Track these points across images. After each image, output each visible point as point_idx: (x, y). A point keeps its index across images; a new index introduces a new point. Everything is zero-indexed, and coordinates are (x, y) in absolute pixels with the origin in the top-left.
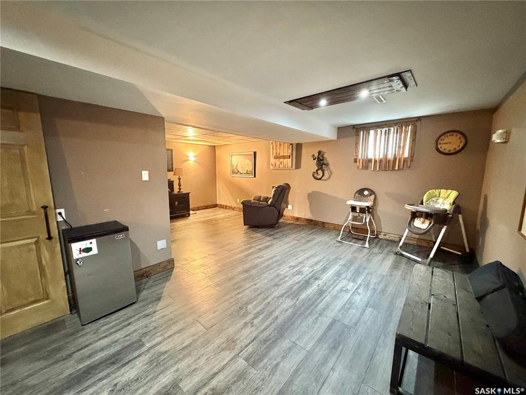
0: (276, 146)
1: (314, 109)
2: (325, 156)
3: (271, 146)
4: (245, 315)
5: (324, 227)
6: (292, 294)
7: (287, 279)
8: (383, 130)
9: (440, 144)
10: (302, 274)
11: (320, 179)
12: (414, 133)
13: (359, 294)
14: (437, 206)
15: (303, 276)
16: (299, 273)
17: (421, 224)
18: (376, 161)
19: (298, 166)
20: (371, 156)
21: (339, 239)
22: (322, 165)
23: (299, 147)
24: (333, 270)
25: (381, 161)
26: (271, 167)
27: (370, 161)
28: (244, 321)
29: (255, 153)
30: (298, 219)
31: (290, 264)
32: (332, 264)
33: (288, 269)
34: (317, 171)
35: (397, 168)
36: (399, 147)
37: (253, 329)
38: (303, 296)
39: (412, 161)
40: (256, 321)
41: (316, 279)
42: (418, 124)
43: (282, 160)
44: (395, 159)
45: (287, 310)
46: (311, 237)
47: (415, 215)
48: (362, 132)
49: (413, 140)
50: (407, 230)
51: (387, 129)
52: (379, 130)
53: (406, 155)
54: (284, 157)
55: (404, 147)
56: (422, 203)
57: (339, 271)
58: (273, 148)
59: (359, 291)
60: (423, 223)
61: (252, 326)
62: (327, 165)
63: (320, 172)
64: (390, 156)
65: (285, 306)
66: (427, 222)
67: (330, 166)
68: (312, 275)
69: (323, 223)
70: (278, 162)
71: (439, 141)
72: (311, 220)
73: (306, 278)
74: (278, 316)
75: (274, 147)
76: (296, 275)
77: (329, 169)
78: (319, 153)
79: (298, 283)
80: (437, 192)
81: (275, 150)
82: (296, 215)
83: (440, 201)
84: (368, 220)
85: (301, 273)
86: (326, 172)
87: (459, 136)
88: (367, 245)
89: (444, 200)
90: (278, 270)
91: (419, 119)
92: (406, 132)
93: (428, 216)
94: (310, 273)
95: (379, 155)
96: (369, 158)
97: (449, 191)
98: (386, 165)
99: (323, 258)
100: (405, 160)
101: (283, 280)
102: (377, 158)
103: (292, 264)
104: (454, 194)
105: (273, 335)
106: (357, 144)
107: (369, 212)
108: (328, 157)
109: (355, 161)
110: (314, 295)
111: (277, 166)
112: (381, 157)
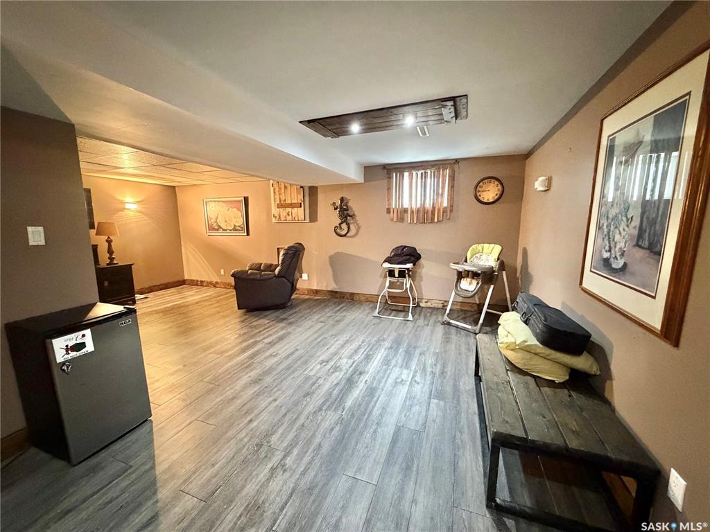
0: (280, 189)
1: (341, 137)
2: (350, 204)
3: (272, 189)
4: (269, 456)
5: (353, 299)
6: (333, 403)
7: (321, 381)
8: (419, 173)
9: (479, 191)
10: (341, 370)
11: (345, 235)
12: (452, 178)
13: (418, 383)
14: (482, 263)
15: (342, 373)
16: (336, 369)
17: (469, 285)
18: (412, 212)
19: (313, 217)
20: (406, 205)
21: (376, 313)
22: (346, 217)
23: (313, 191)
24: (379, 357)
25: (418, 211)
26: (274, 220)
27: (405, 211)
28: (270, 466)
29: (246, 199)
30: (317, 292)
31: (321, 359)
32: (376, 349)
33: (319, 366)
34: (340, 224)
35: (436, 220)
36: (438, 194)
37: (287, 474)
38: (349, 403)
39: (451, 211)
40: (289, 461)
41: (361, 374)
42: (456, 166)
43: (290, 209)
44: (434, 208)
45: (332, 429)
46: (339, 316)
47: (461, 275)
48: (394, 174)
49: (452, 187)
50: (453, 293)
51: (423, 171)
52: (414, 173)
53: (445, 204)
54: (292, 206)
55: (442, 194)
56: (466, 261)
57: (386, 356)
58: (274, 193)
59: (416, 379)
60: (470, 284)
61: (285, 471)
62: (353, 216)
63: (344, 226)
64: (428, 205)
65: (326, 424)
66: (475, 282)
67: (357, 218)
68: (354, 369)
69: (353, 294)
70: (283, 212)
71: (478, 188)
72: (336, 292)
73: (348, 375)
74: (320, 443)
75: (277, 190)
76: (333, 373)
77: (356, 222)
78: (342, 200)
79: (337, 384)
80: (479, 247)
81: (277, 193)
82: (315, 287)
83: (484, 257)
84: (408, 286)
85: (338, 369)
86: (352, 226)
87: (497, 183)
88: (410, 317)
89: (487, 256)
90: (305, 370)
91: (457, 161)
92: (444, 177)
93: (475, 275)
94: (350, 367)
95: (416, 204)
96: (404, 207)
97: (492, 245)
98: (426, 217)
99: (363, 343)
100: (445, 211)
101: (317, 385)
102: (414, 206)
103: (323, 357)
104: (498, 248)
105: (320, 475)
106: (389, 189)
107: (409, 276)
108: (354, 206)
109: (388, 211)
110: (364, 397)
111: (283, 218)
112: (418, 206)
